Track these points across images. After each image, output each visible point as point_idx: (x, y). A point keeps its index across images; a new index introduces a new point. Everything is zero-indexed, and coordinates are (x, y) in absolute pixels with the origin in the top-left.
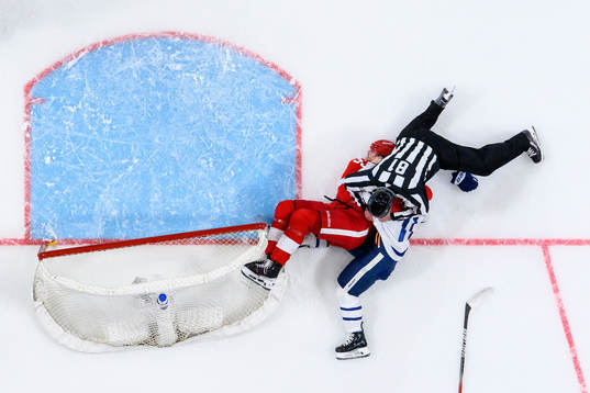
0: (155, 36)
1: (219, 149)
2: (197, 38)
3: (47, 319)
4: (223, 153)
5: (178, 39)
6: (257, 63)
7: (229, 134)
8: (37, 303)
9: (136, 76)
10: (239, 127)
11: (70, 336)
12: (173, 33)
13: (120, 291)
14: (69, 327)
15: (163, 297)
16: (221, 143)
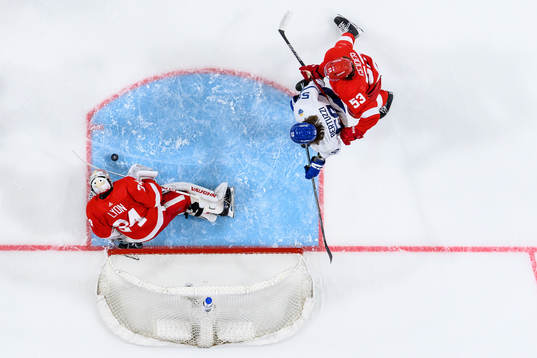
0: (198, 72)
1: (253, 168)
2: (234, 74)
3: (106, 312)
4: (256, 172)
5: (217, 75)
6: (286, 95)
7: (262, 156)
8: (100, 297)
9: (182, 106)
10: (270, 150)
11: (124, 328)
12: (214, 70)
13: (173, 291)
14: (124, 321)
15: (209, 300)
16: (255, 164)
